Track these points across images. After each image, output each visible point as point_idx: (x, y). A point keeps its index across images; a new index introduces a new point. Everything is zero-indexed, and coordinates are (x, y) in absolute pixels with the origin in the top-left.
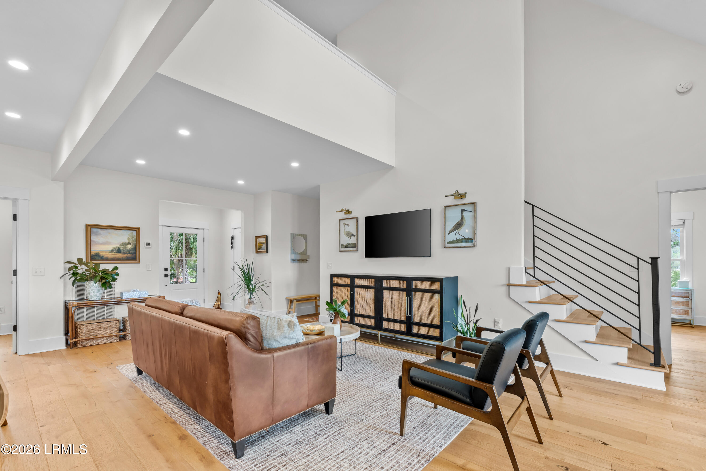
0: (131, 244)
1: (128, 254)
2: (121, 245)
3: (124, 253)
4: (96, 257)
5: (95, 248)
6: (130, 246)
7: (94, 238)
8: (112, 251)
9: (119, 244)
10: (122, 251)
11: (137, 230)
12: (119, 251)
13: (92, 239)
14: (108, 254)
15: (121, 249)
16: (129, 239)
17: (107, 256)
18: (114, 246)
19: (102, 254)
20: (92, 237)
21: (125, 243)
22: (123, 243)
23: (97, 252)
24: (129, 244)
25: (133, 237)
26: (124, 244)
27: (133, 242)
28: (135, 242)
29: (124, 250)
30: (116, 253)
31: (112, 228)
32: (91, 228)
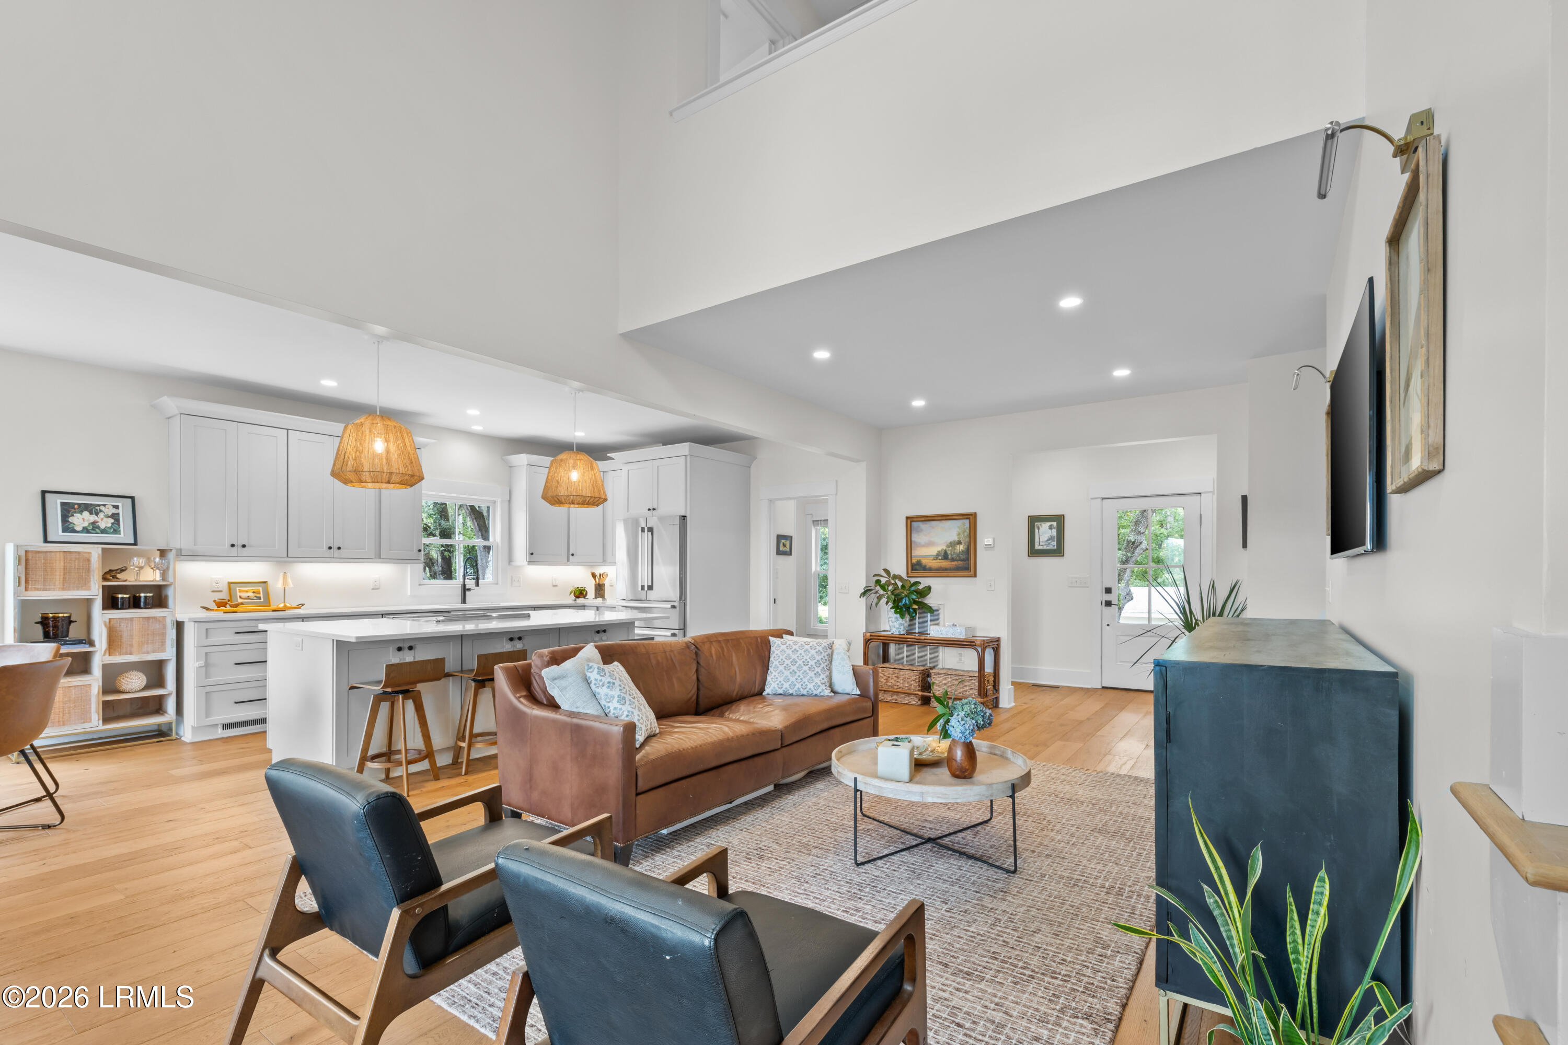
0: (963, 543)
1: (957, 561)
2: (948, 546)
3: (953, 560)
4: (917, 567)
5: (918, 553)
6: (961, 548)
7: (915, 538)
8: (936, 557)
9: (946, 545)
10: (950, 556)
11: (972, 518)
12: (945, 556)
13: (913, 539)
14: (931, 561)
15: (949, 552)
16: (959, 534)
17: (930, 564)
18: (940, 549)
19: (924, 561)
20: (913, 535)
21: (954, 541)
22: (951, 543)
23: (919, 559)
24: (959, 543)
25: (964, 532)
26: (953, 544)
27: (965, 540)
28: (967, 539)
29: (952, 555)
30: (942, 559)
31: (936, 518)
32: (911, 522)
